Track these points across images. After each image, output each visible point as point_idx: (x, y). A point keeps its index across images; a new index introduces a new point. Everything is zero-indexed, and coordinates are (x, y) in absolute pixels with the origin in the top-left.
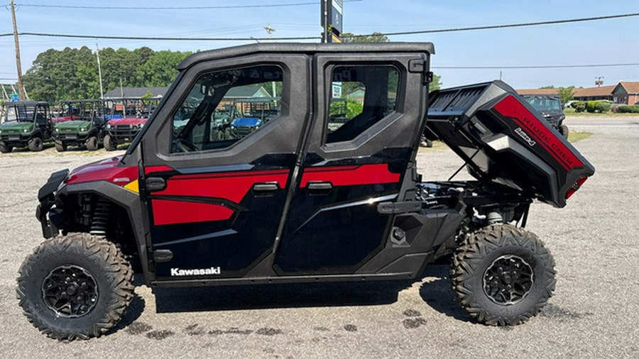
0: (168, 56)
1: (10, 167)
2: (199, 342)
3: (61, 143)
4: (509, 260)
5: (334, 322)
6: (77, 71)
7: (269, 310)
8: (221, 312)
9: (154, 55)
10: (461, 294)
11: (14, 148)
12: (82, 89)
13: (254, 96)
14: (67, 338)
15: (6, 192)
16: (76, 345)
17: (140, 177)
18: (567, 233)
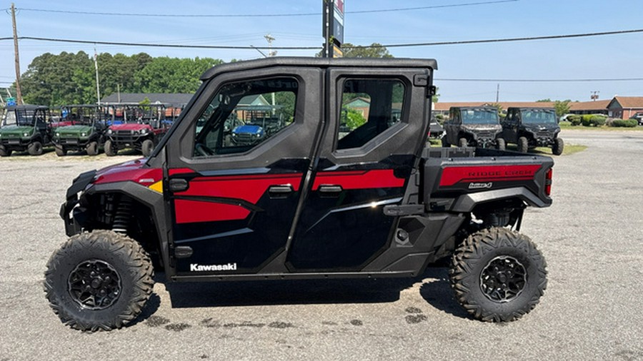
0: (167, 62)
1: (11, 170)
2: (215, 334)
3: (61, 147)
4: (504, 261)
5: (340, 317)
6: (73, 75)
7: (279, 306)
8: (234, 307)
9: (151, 61)
10: (459, 292)
11: (13, 152)
12: (78, 94)
13: (253, 104)
14: (90, 329)
15: (11, 195)
16: (99, 335)
17: (164, 179)
18: (559, 240)
